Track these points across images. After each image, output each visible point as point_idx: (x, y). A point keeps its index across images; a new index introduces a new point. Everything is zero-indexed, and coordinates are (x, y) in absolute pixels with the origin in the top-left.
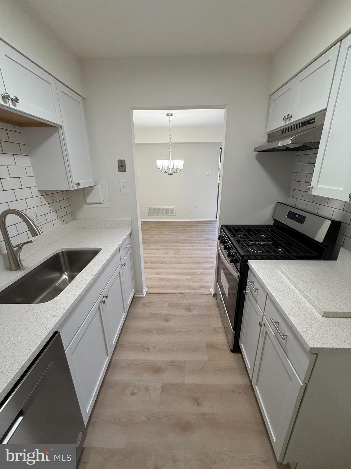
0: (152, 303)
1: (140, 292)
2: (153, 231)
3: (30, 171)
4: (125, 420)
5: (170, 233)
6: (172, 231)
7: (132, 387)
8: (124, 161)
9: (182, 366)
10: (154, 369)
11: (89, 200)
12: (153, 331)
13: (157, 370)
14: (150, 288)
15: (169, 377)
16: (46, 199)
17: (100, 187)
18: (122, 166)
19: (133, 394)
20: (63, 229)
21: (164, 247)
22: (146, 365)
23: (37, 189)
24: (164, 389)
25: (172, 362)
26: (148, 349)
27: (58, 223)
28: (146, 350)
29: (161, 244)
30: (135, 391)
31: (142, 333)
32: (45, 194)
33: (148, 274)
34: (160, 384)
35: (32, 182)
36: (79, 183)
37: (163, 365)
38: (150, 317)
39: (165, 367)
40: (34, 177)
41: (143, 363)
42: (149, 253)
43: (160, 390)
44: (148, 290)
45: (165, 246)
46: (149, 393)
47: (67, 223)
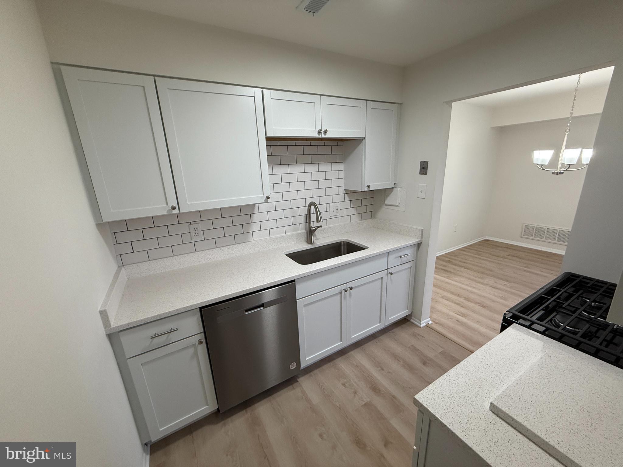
0: (423, 338)
1: (417, 319)
2: (512, 261)
3: (342, 174)
4: (326, 393)
5: (543, 274)
6: (551, 272)
7: (347, 380)
8: (427, 162)
9: (400, 408)
10: (373, 386)
11: (387, 202)
12: (401, 361)
13: (375, 389)
14: (436, 323)
15: (380, 403)
16: (349, 197)
17: (399, 189)
18: (424, 168)
19: (344, 385)
20: (358, 224)
21: (509, 289)
22: (369, 378)
23: (343, 188)
24: (368, 405)
25: (394, 397)
26: (383, 369)
27: (355, 218)
28: (380, 369)
29: (506, 283)
30: (347, 384)
31: (388, 354)
32: (349, 192)
33: (449, 308)
34: (368, 400)
35: (341, 182)
36: (369, 185)
37: (383, 391)
38: (409, 348)
39: (384, 393)
40: (343, 179)
41: (368, 375)
42: (475, 286)
43: (364, 403)
44: (432, 323)
45: (511, 287)
46: (355, 396)
47: (364, 220)
